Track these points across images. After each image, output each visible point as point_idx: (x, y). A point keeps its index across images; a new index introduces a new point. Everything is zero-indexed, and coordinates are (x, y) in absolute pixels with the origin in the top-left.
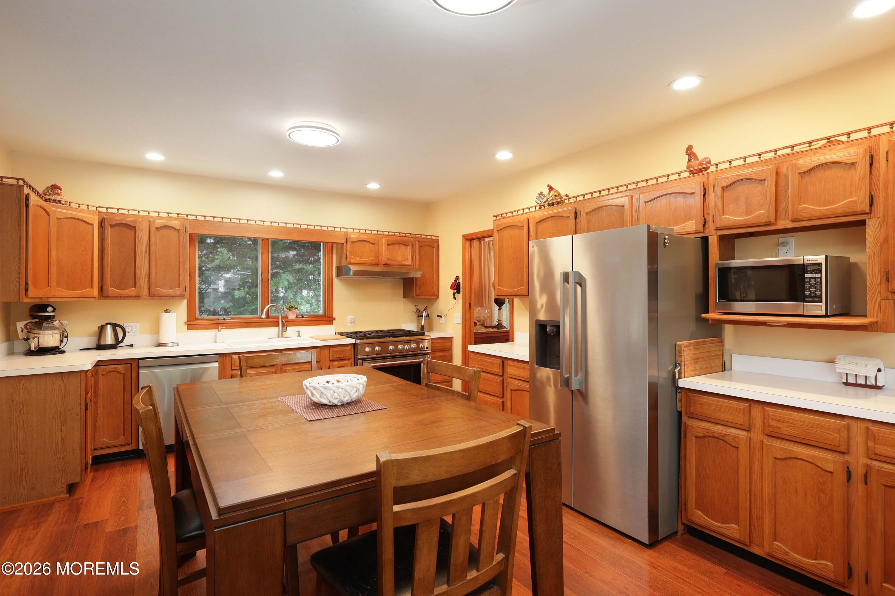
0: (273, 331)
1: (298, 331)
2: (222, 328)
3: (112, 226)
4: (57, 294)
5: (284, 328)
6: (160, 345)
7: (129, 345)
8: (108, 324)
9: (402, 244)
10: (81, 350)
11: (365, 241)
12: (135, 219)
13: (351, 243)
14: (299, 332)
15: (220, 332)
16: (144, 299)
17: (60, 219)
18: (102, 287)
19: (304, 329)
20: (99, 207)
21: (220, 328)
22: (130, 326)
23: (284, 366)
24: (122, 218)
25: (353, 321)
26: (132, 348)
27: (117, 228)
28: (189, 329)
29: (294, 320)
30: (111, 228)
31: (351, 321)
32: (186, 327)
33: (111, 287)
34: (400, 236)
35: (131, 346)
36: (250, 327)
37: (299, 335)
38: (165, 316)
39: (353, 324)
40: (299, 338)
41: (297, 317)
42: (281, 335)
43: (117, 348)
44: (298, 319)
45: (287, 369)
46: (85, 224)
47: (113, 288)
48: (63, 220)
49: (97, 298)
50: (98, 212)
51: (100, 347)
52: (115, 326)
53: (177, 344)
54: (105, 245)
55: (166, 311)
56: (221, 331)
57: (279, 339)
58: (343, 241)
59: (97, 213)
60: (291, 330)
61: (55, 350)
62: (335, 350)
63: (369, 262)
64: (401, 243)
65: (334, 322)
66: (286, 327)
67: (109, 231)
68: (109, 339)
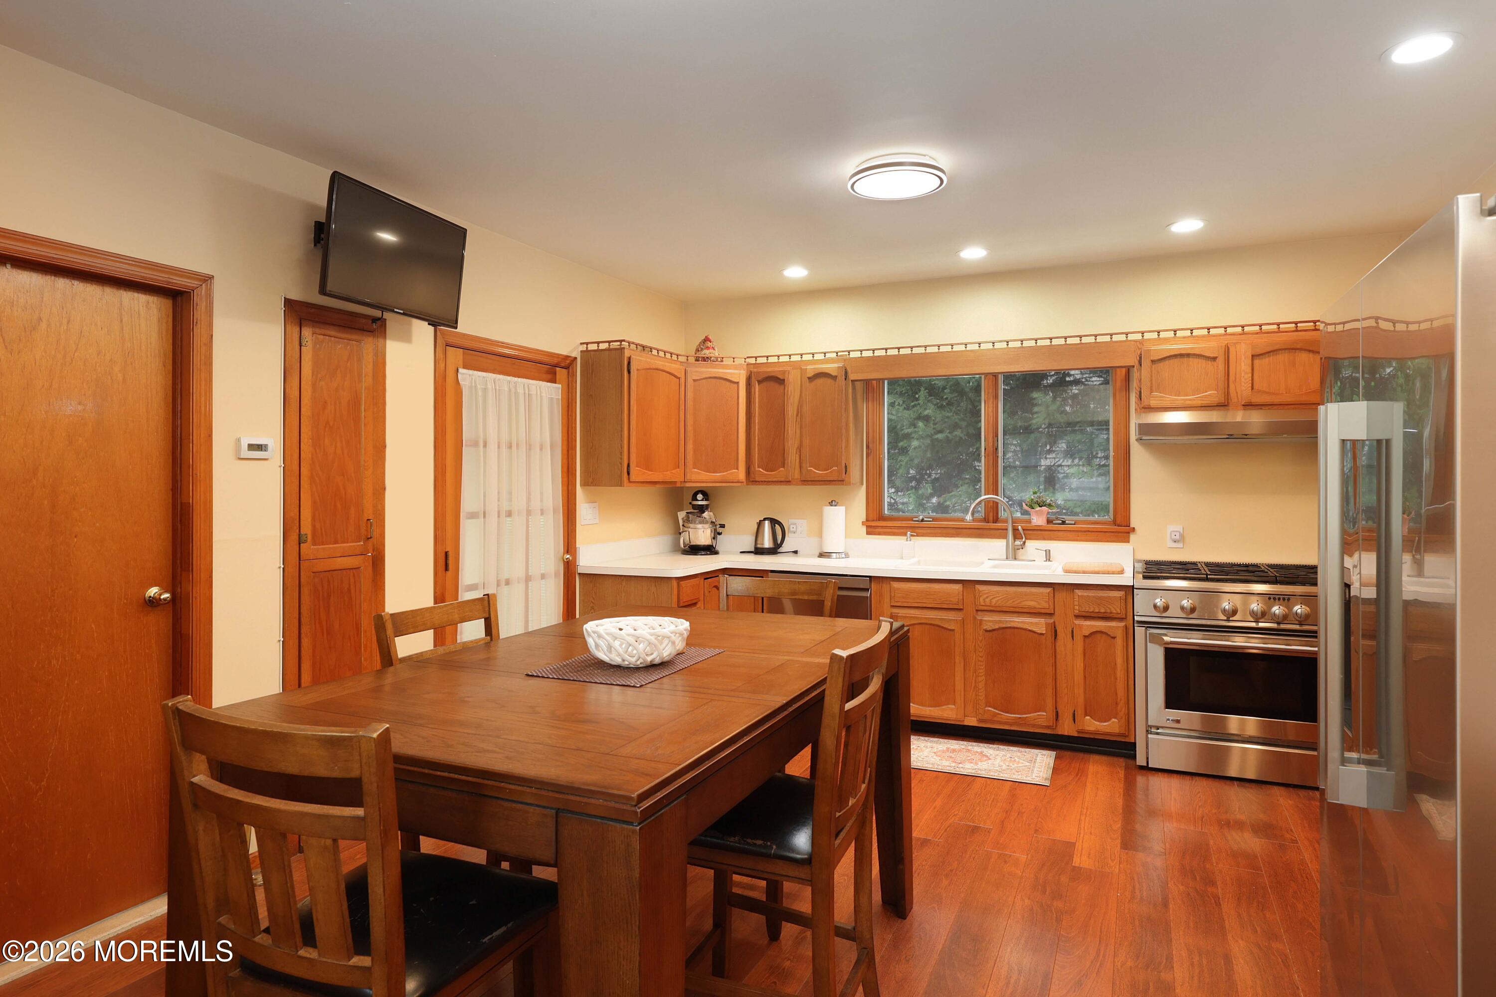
0: (998, 546)
1: (1046, 551)
2: (912, 535)
3: (760, 382)
4: (694, 478)
5: (1018, 543)
6: (821, 555)
7: (793, 552)
8: (765, 519)
9: (1301, 349)
10: (741, 552)
11: (1188, 355)
12: (781, 369)
13: (1149, 363)
14: (1048, 553)
15: (909, 542)
16: (794, 485)
17: (697, 380)
18: (749, 468)
19: (1058, 547)
20: (748, 357)
21: (908, 535)
22: (795, 524)
23: (979, 613)
24: (769, 370)
25: (1177, 537)
26: (797, 556)
27: (765, 384)
28: (868, 533)
29: (1041, 528)
30: (759, 384)
31: (1174, 537)
32: (864, 529)
33: (759, 467)
34: (1297, 331)
35: (796, 552)
36: (962, 537)
37: (1048, 558)
38: (829, 511)
39: (1180, 545)
40: (1048, 563)
41: (1049, 521)
42: (1013, 555)
43: (777, 554)
44: (1051, 526)
45: (984, 619)
46: (728, 383)
47: (761, 469)
48: (701, 381)
49: (745, 483)
50: (747, 364)
51: (759, 551)
52: (774, 522)
53: (847, 556)
54: (752, 409)
55: (831, 504)
56: (910, 540)
57: (1007, 562)
58: (1131, 361)
59: (745, 367)
60: (1034, 547)
61: (710, 550)
62: (1085, 594)
63: (1199, 403)
64: (1299, 347)
65: (1132, 537)
66: (1024, 543)
67: (757, 388)
68: (767, 543)
